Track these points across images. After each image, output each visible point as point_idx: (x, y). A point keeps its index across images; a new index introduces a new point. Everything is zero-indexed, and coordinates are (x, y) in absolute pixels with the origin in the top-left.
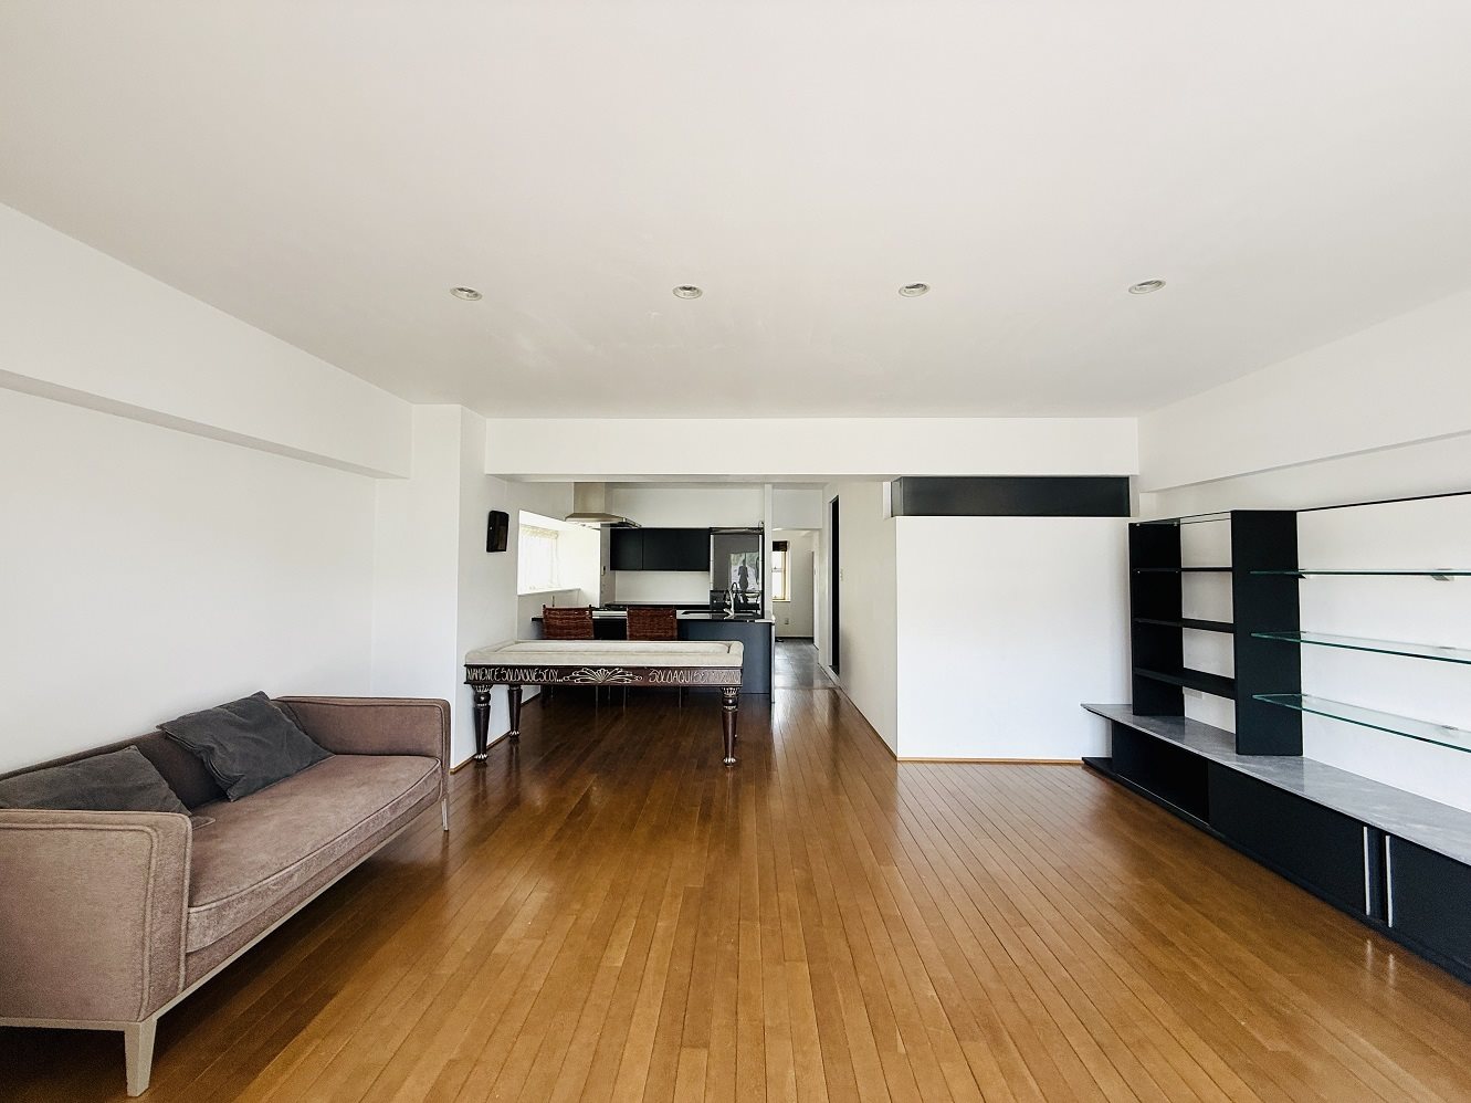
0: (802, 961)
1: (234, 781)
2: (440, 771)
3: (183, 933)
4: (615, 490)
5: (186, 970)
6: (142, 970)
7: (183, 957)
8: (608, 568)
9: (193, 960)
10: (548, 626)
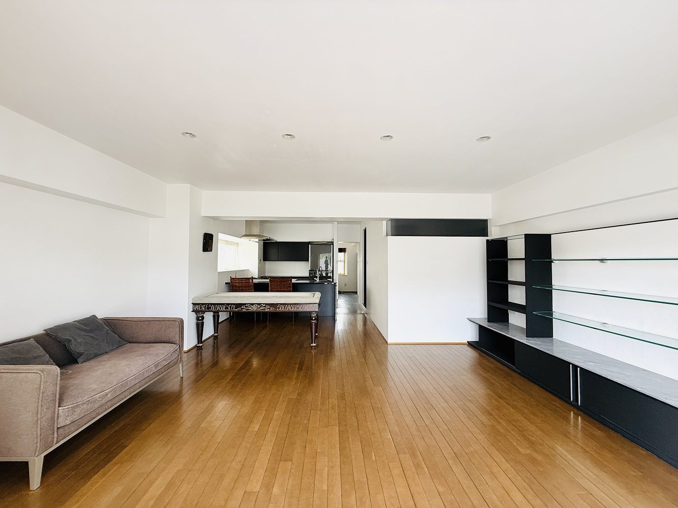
0: (336, 426)
1: (80, 354)
2: (178, 350)
3: (56, 419)
4: (265, 224)
5: (57, 434)
6: (37, 434)
7: (56, 429)
8: (262, 260)
9: (61, 431)
10: (233, 286)
